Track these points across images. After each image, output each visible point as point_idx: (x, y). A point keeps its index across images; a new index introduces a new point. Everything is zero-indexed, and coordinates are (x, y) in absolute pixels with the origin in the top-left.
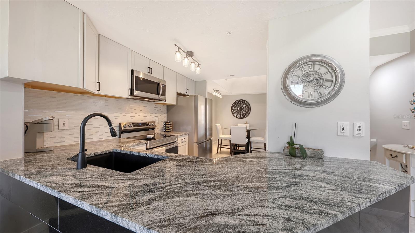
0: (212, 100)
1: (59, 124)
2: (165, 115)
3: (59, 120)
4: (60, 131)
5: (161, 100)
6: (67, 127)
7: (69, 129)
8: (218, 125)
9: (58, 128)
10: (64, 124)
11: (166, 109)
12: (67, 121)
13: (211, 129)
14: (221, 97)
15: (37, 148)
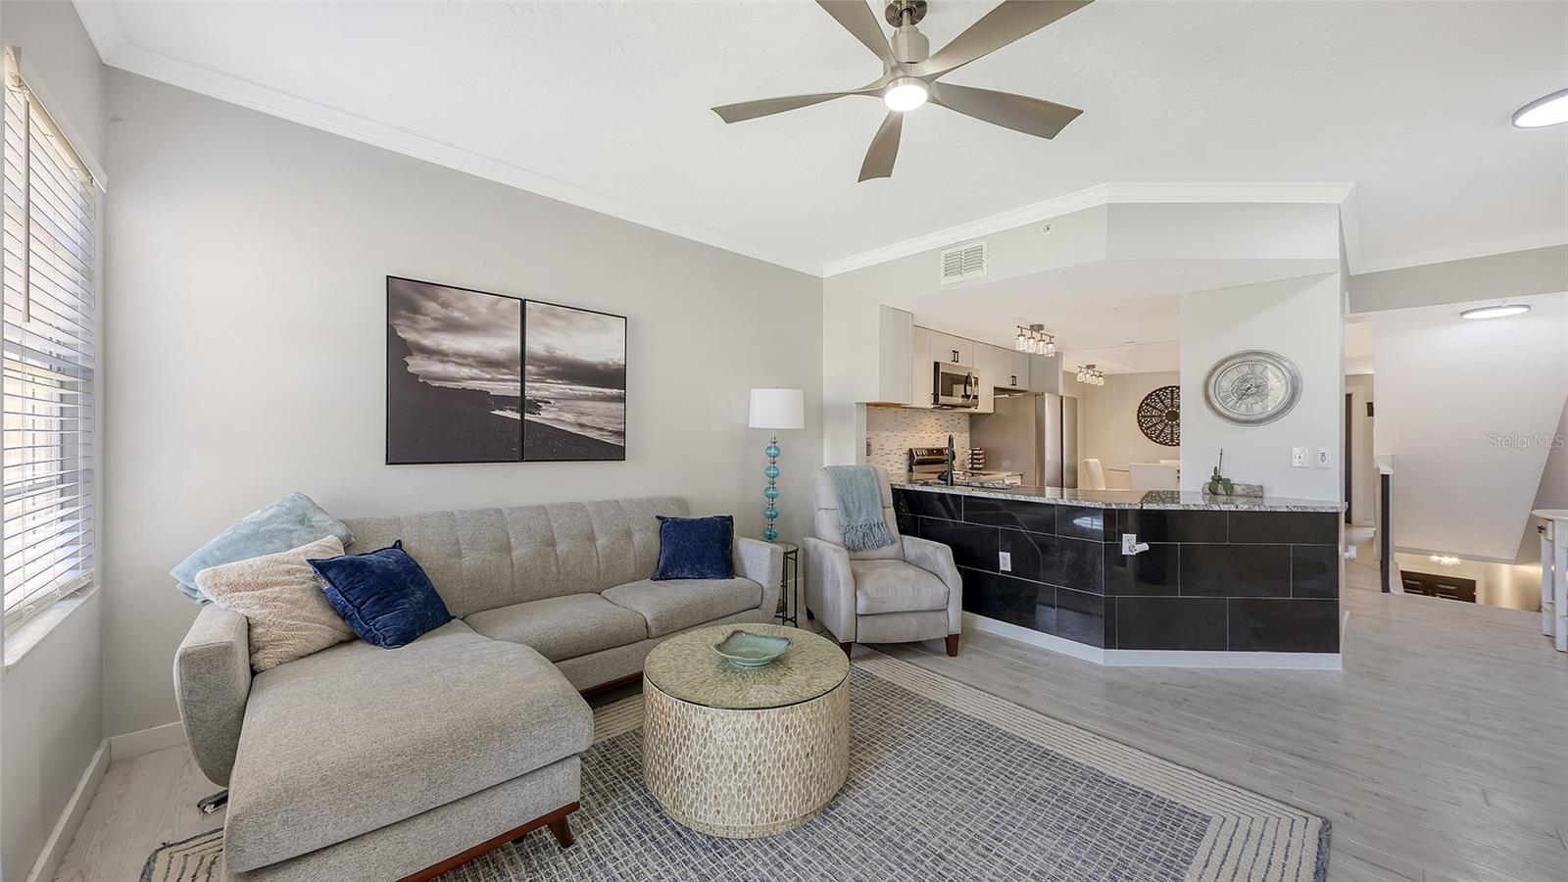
0: (1076, 399)
2: (967, 435)
5: (969, 407)
8: (1092, 461)
11: (967, 423)
13: (1074, 472)
14: (1101, 382)
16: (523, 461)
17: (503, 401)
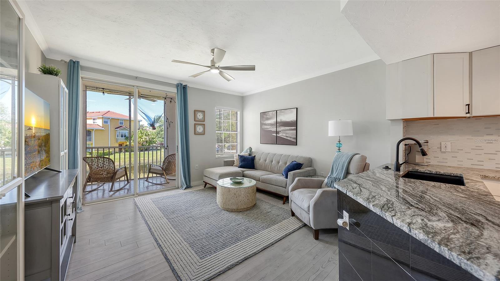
1: (441, 147)
3: (441, 143)
4: (442, 153)
6: (449, 149)
7: (451, 152)
9: (441, 150)
10: (446, 147)
12: (449, 145)
15: (416, 162)
16: (276, 144)
17: (273, 132)
